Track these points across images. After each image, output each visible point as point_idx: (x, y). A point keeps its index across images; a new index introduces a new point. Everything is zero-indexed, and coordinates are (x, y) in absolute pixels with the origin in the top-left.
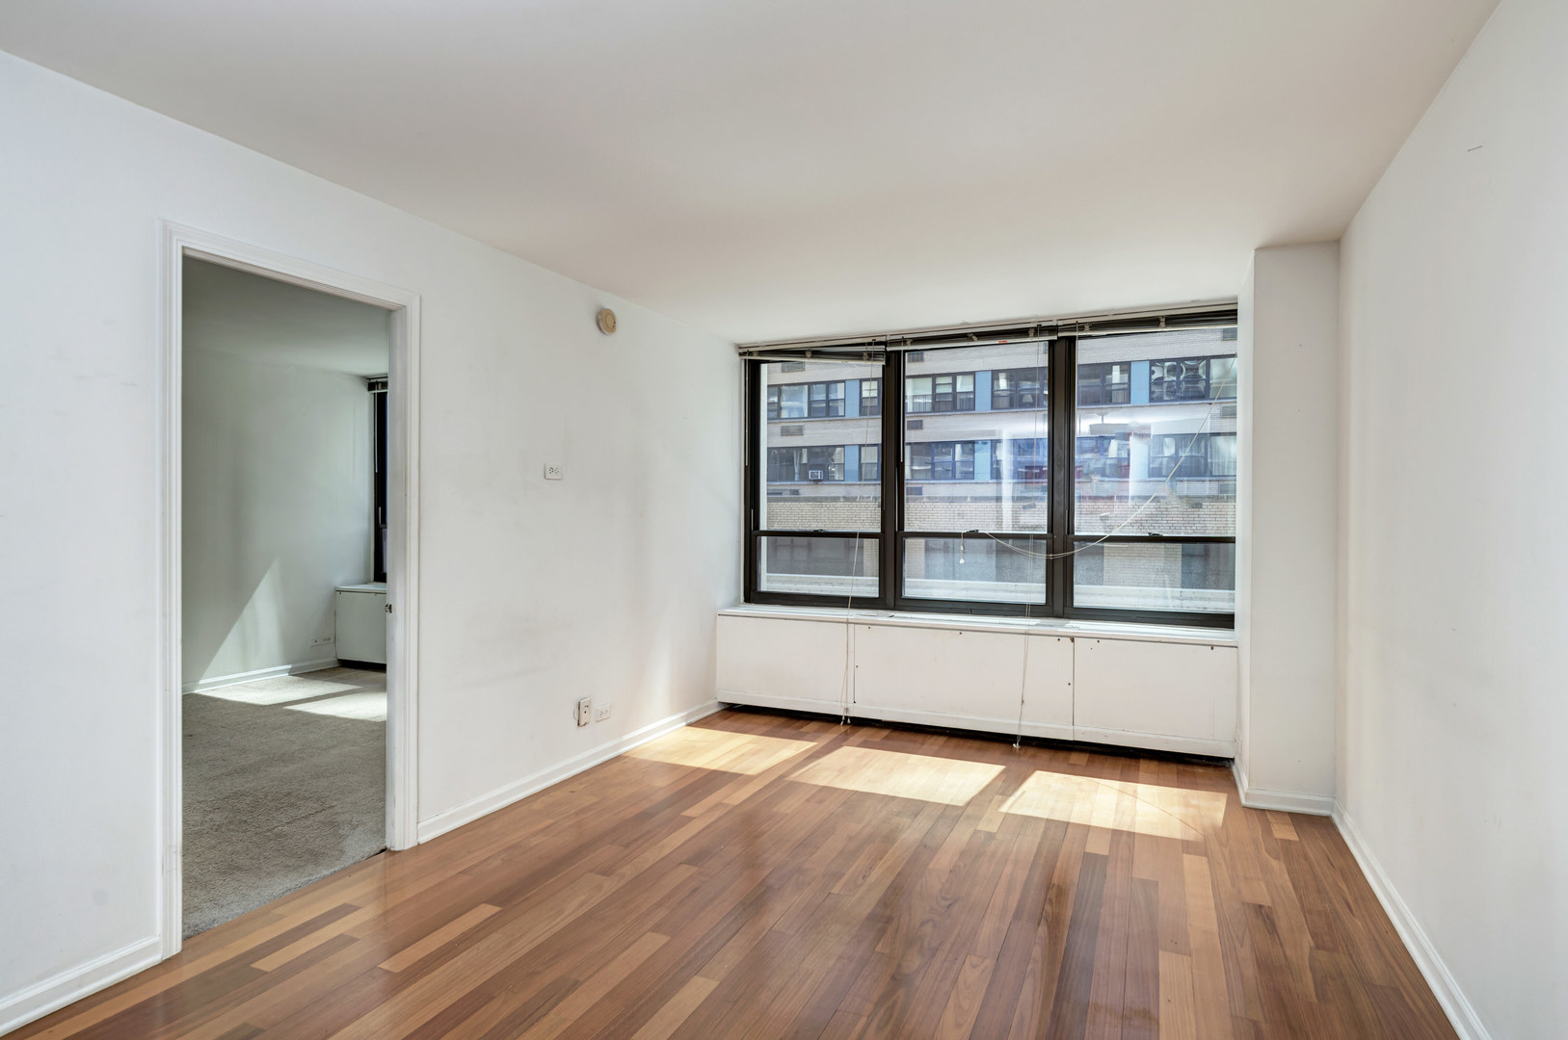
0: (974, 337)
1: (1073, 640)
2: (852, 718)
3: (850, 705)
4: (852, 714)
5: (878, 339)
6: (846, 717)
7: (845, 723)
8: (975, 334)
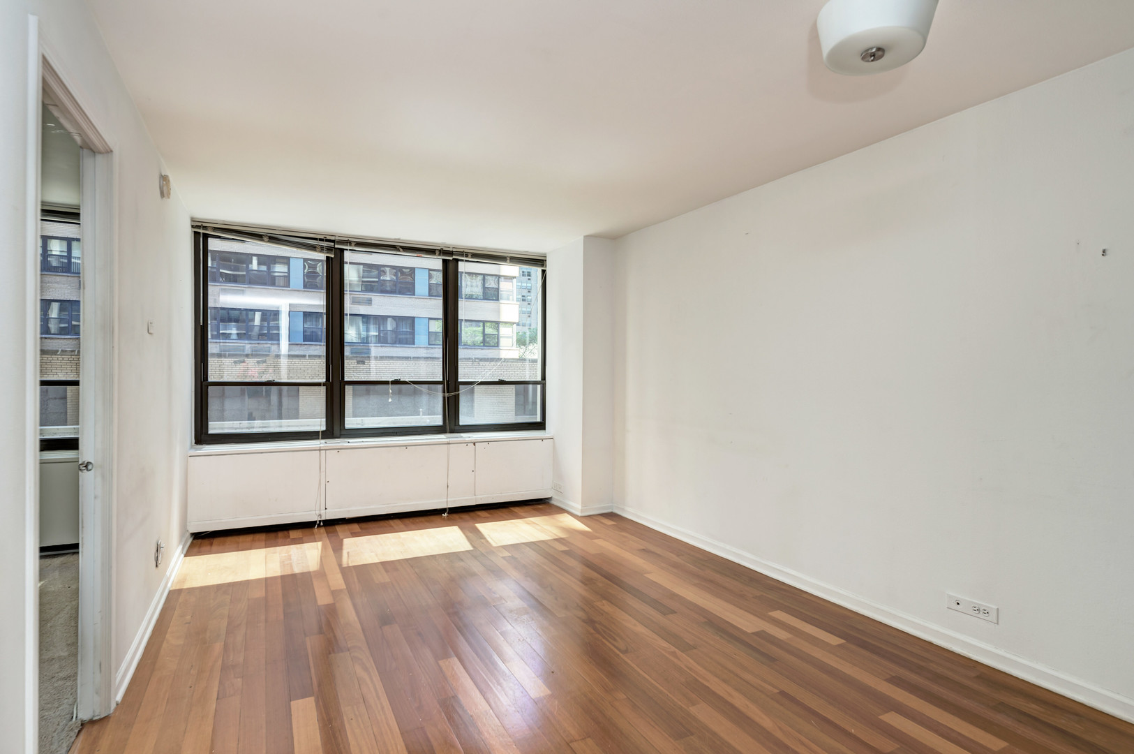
0: (401, 249)
1: (475, 445)
2: (324, 521)
3: (323, 512)
4: (323, 518)
5: (328, 238)
6: (320, 521)
7: (319, 526)
8: (401, 247)
